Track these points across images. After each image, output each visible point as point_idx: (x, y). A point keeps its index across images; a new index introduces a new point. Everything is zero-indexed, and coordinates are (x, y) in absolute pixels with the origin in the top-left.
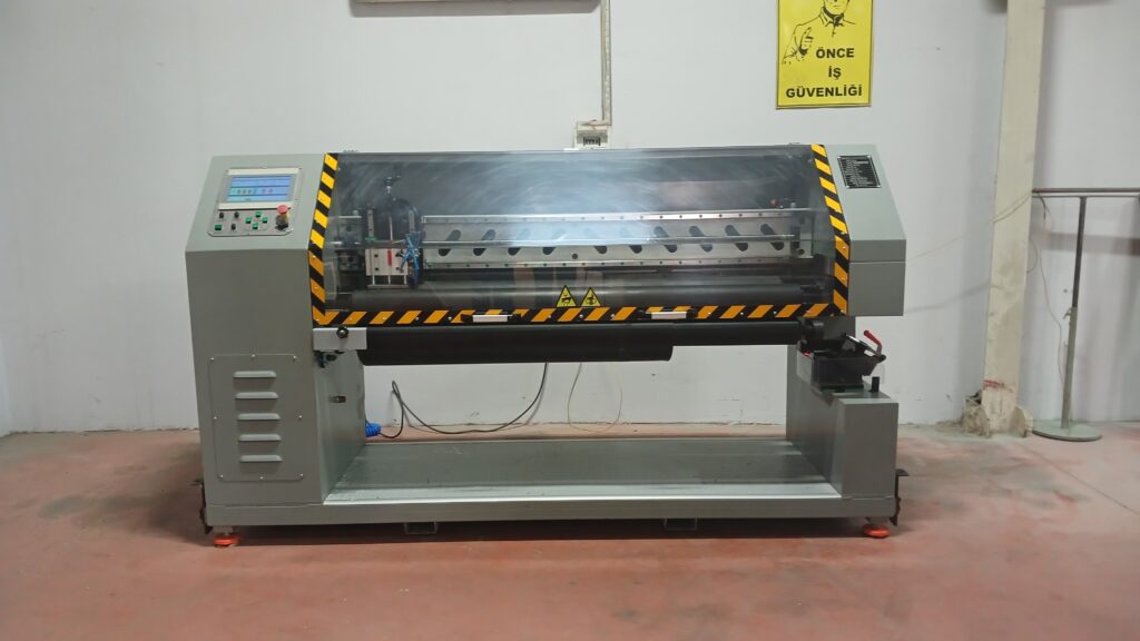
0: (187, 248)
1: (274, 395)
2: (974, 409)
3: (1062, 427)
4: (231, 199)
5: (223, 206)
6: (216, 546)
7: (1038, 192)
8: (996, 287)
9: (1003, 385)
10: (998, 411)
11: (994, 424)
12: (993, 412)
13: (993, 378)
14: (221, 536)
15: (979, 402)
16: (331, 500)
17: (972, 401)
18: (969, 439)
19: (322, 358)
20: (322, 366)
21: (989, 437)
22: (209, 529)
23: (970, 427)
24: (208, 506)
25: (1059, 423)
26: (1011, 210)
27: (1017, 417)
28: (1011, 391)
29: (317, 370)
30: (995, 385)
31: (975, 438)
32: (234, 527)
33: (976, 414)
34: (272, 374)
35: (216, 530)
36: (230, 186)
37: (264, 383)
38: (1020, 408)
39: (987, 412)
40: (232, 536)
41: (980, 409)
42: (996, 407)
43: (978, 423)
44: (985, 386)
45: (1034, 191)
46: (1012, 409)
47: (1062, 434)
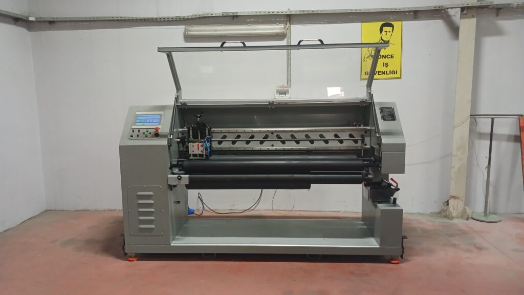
0: (120, 143)
1: (152, 202)
2: (445, 208)
3: (484, 216)
4: (137, 124)
5: (134, 127)
6: (129, 261)
7: (473, 116)
8: (455, 156)
9: (458, 198)
10: (456, 209)
11: (454, 214)
12: (454, 209)
13: (454, 194)
14: (131, 257)
15: (448, 204)
16: (174, 244)
17: (445, 204)
18: (443, 221)
19: (171, 187)
20: (171, 190)
21: (452, 219)
22: (126, 254)
23: (444, 216)
24: (126, 245)
25: (483, 214)
26: (461, 123)
27: (464, 211)
28: (462, 200)
29: (170, 192)
30: (454, 197)
31: (446, 220)
32: (136, 254)
33: (446, 210)
34: (152, 193)
35: (129, 255)
36: (136, 119)
37: (149, 197)
38: (466, 207)
39: (451, 209)
40: (135, 257)
41: (448, 208)
42: (455, 207)
43: (447, 214)
44: (450, 198)
45: (471, 116)
46: (462, 208)
47: (484, 219)
